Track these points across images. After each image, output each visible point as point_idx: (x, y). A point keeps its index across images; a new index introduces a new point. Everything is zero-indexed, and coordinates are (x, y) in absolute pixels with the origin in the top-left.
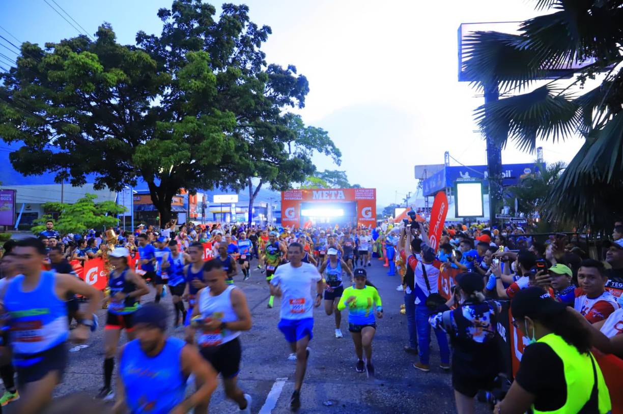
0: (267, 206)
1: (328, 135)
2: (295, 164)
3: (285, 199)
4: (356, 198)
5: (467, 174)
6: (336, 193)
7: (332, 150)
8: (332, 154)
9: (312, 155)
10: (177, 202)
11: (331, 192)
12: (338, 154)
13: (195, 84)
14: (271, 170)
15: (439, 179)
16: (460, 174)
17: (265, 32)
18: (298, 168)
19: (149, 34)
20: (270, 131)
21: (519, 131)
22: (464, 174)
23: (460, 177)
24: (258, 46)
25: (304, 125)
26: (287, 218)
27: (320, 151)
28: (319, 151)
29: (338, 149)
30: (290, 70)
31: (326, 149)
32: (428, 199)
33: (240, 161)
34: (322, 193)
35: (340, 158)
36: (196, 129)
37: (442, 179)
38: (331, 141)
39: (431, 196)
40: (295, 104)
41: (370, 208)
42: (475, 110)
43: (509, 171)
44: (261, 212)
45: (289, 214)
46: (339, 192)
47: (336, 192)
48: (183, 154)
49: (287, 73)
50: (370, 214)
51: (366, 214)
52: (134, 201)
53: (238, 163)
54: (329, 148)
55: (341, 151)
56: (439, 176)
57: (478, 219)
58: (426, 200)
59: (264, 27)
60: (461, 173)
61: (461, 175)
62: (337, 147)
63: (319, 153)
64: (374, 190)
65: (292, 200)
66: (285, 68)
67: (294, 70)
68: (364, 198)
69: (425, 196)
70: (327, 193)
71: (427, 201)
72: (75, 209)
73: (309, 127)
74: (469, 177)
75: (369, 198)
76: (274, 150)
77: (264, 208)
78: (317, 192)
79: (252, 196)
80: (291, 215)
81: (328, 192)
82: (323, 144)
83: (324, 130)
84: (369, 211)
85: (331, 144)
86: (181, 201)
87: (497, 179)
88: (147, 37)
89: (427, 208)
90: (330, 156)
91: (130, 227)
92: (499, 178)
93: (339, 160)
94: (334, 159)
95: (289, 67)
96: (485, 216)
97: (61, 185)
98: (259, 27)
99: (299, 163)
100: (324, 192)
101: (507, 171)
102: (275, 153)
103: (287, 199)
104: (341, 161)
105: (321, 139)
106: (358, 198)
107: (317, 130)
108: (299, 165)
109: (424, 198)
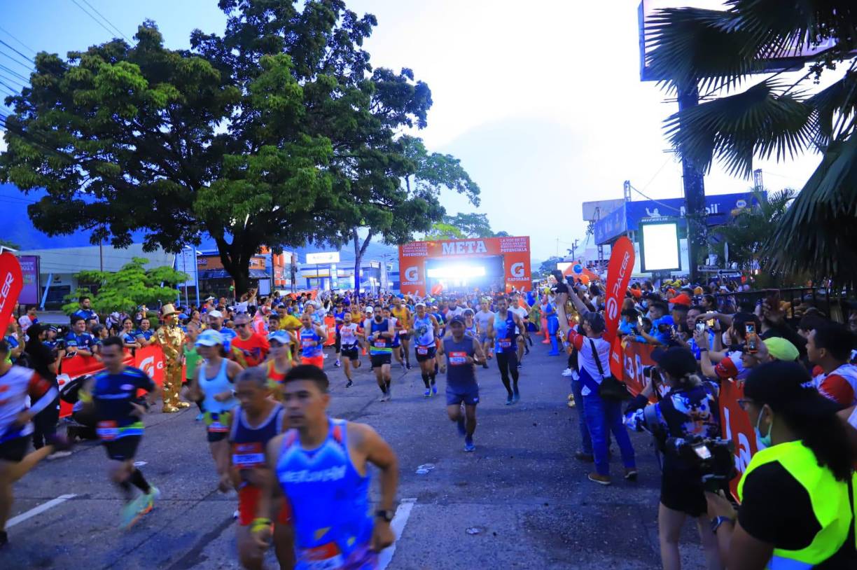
0: (380, 266)
1: (461, 164)
2: (417, 207)
3: (404, 255)
4: (502, 250)
5: (656, 211)
6: (474, 244)
7: (466, 185)
8: (467, 190)
9: (439, 194)
10: (257, 265)
11: (467, 243)
12: (475, 189)
13: (274, 100)
14: (383, 216)
15: (617, 220)
16: (646, 212)
17: (367, 24)
18: (420, 211)
19: (207, 33)
20: (379, 161)
21: (728, 148)
22: (652, 211)
23: (646, 216)
24: (360, 43)
25: (426, 151)
26: (408, 281)
27: (451, 187)
28: (449, 188)
29: (475, 184)
30: (405, 76)
31: (459, 184)
32: (602, 249)
33: (340, 205)
34: (455, 246)
35: (478, 196)
36: (278, 163)
37: (621, 219)
38: (465, 173)
39: (607, 244)
40: (413, 122)
41: (522, 264)
42: (665, 121)
43: (716, 205)
44: (371, 275)
45: (411, 276)
46: (479, 242)
48: (261, 199)
49: (400, 79)
50: (522, 271)
51: (517, 272)
52: (198, 265)
53: (338, 207)
54: (463, 182)
55: (479, 185)
56: (617, 215)
57: (673, 273)
58: (600, 250)
59: (367, 17)
60: (647, 210)
61: (648, 213)
62: (473, 181)
63: (449, 190)
64: (527, 239)
65: (414, 257)
66: (397, 73)
67: (411, 75)
68: (513, 250)
69: (598, 245)
70: (461, 245)
71: (601, 252)
72: (120, 280)
73: (434, 154)
74: (659, 215)
75: (520, 250)
76: (387, 188)
77: (377, 269)
78: (448, 245)
79: (359, 253)
80: (413, 277)
81: (463, 243)
82: (454, 177)
83: (455, 158)
84: (521, 267)
85: (465, 176)
86: (261, 263)
87: (699, 217)
88: (205, 38)
89: (601, 261)
90: (464, 194)
91: (194, 301)
92: (702, 215)
93: (477, 199)
94: (470, 197)
95: (404, 71)
96: (682, 269)
97: (99, 247)
98: (360, 17)
99: (422, 204)
100: (458, 244)
101: (712, 205)
102: (388, 192)
103: (407, 255)
104: (479, 200)
105: (451, 170)
106: (505, 250)
107: (444, 158)
108: (421, 208)
109: (596, 247)
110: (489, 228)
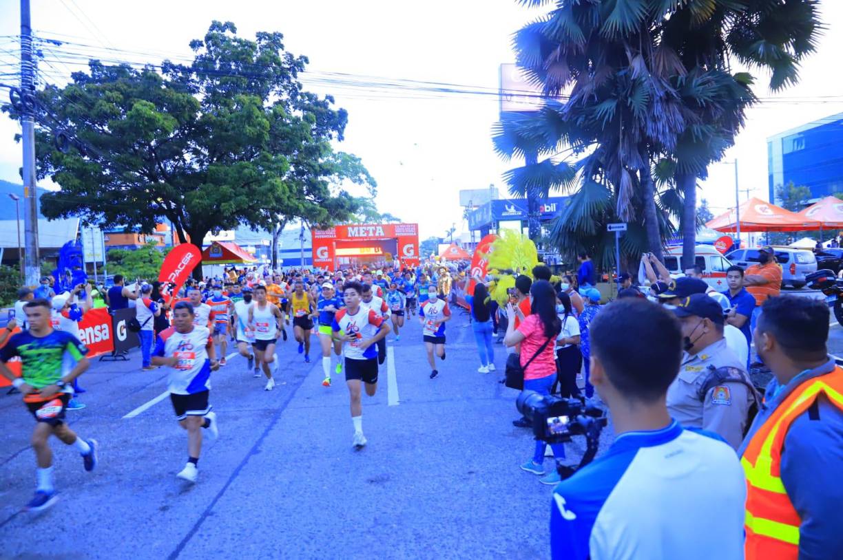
1: (362, 162)
2: (339, 203)
3: (316, 237)
5: (512, 207)
7: (366, 179)
8: (367, 184)
11: (368, 228)
12: (373, 184)
13: (250, 131)
15: (485, 213)
16: (505, 208)
17: (302, 63)
18: (342, 207)
22: (509, 207)
23: (506, 211)
24: (295, 77)
25: (333, 150)
26: (319, 258)
27: (354, 180)
29: (373, 178)
30: (328, 101)
31: (359, 177)
32: (474, 233)
34: (359, 231)
35: (376, 189)
37: (487, 212)
38: (366, 170)
39: (477, 229)
40: (333, 136)
41: (412, 246)
44: (263, 252)
45: (322, 253)
46: (378, 227)
47: (374, 228)
49: (324, 105)
50: (412, 251)
51: (408, 251)
54: (363, 177)
55: (376, 180)
56: (485, 209)
59: (301, 57)
60: (506, 207)
62: (372, 175)
63: (353, 183)
64: (416, 226)
66: (321, 98)
67: (332, 101)
68: (405, 234)
69: (471, 230)
70: (364, 230)
71: (474, 236)
73: (339, 153)
74: (514, 211)
76: (319, 189)
78: (353, 229)
79: (276, 234)
80: (323, 255)
81: (365, 228)
82: (356, 173)
83: (357, 157)
84: (411, 248)
87: (536, 216)
88: (173, 67)
89: (473, 243)
90: (363, 186)
93: (374, 191)
94: (369, 189)
95: (327, 97)
98: (296, 57)
99: (344, 202)
100: (361, 228)
102: (319, 192)
103: (318, 237)
105: (354, 167)
107: (349, 156)
109: (469, 232)
110: (377, 210)
